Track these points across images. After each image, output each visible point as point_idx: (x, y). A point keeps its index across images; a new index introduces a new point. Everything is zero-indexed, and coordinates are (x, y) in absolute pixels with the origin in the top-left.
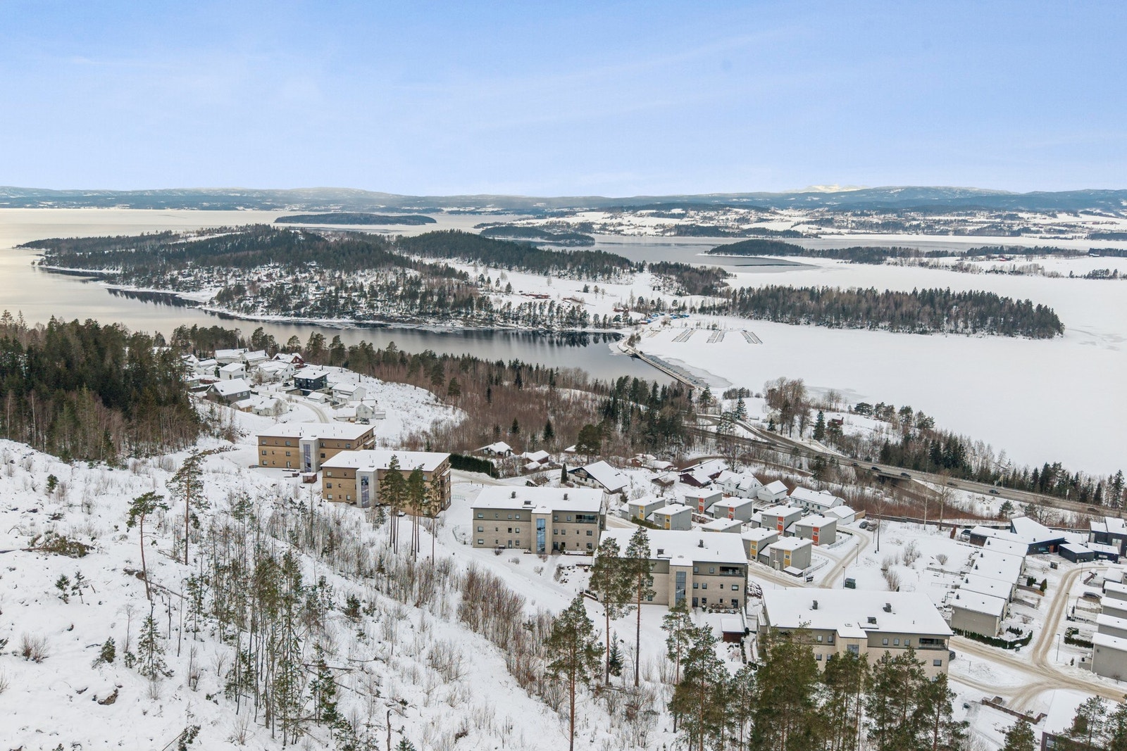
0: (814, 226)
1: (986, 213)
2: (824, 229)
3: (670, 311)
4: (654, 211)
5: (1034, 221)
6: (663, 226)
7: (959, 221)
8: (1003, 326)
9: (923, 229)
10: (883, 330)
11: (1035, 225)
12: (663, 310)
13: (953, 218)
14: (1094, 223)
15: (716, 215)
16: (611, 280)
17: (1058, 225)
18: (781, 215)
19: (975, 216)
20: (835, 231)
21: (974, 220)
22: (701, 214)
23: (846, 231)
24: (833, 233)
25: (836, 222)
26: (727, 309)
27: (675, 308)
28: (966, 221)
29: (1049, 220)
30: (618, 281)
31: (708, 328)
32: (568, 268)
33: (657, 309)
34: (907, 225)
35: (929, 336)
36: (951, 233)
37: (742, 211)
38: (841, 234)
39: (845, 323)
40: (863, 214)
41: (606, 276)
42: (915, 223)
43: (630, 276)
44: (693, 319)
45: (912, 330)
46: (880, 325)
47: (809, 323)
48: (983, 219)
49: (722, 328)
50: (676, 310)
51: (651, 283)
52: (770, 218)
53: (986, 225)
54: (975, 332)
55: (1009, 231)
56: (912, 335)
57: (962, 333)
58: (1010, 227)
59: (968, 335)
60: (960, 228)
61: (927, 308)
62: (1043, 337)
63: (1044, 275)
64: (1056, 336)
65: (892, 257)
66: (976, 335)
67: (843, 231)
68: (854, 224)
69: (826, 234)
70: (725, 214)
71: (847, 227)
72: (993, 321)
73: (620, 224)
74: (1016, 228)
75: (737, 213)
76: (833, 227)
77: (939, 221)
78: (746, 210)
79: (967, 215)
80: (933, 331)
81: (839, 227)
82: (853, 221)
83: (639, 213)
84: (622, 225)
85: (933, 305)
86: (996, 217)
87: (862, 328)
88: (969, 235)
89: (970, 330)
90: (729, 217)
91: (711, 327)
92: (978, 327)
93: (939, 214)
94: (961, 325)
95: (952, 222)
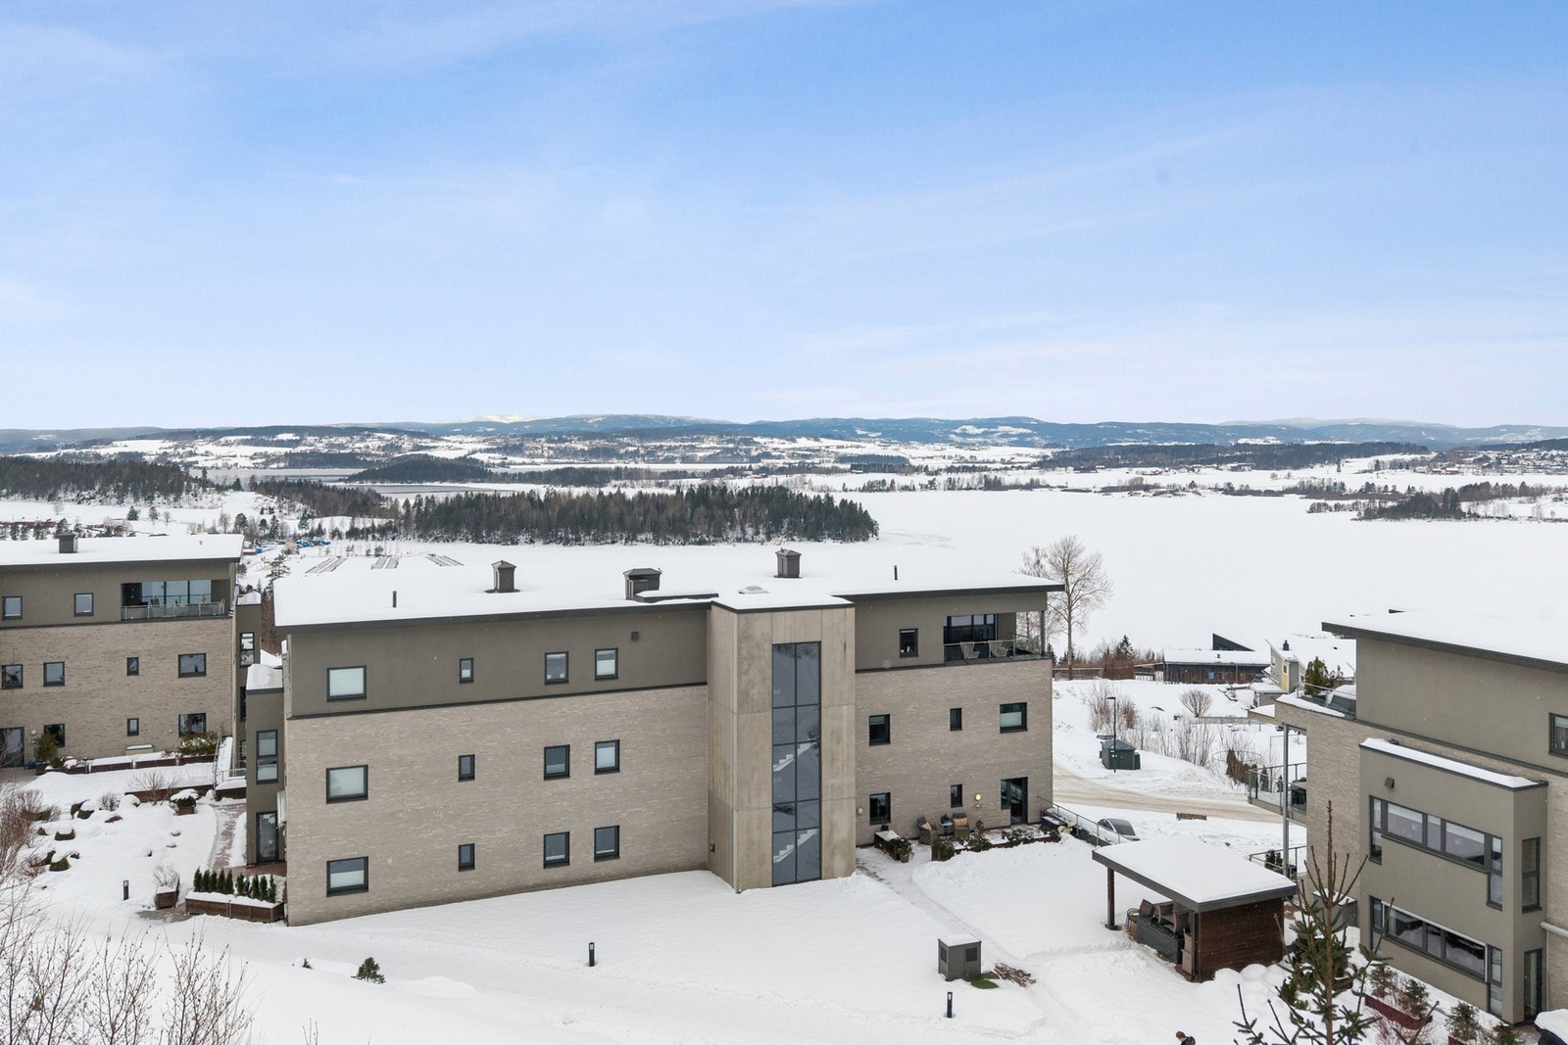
0: (497, 455)
1: (716, 438)
2: (510, 459)
3: (296, 537)
4: (249, 437)
5: (771, 446)
6: (266, 455)
7: (685, 447)
8: (806, 529)
9: (643, 456)
10: (644, 544)
11: (775, 449)
12: (283, 537)
13: (678, 444)
14: (838, 447)
15: (348, 442)
16: (182, 502)
17: (800, 449)
18: (447, 441)
19: (703, 442)
20: (527, 460)
21: (703, 446)
22: (325, 441)
23: (543, 460)
24: (524, 464)
25: (527, 449)
26: (395, 530)
27: (303, 531)
28: (694, 447)
29: (788, 445)
30: (195, 503)
31: (368, 555)
32: (97, 488)
33: (271, 537)
34: (622, 451)
35: (711, 547)
36: (677, 461)
37: (388, 436)
38: (536, 464)
39: (588, 538)
40: (562, 440)
41: (172, 498)
42: (631, 449)
43: (216, 496)
44: (339, 547)
45: (686, 541)
46: (639, 537)
47: (532, 542)
48: (712, 445)
49: (393, 553)
50: (306, 535)
51: (256, 504)
52: (431, 445)
53: (718, 451)
54: (769, 539)
55: (746, 457)
56: (687, 547)
57: (753, 541)
58: (748, 451)
59: (762, 542)
60: (688, 454)
61: (702, 509)
62: (857, 540)
63: (812, 490)
64: (871, 538)
65: (617, 479)
66: (773, 541)
67: (537, 460)
68: (551, 452)
69: (515, 464)
70: (362, 440)
71: (542, 456)
72: (790, 523)
73: (192, 454)
74: (754, 453)
75: (380, 439)
76: (523, 456)
77: (661, 446)
78: (394, 436)
79: (693, 440)
80: (714, 541)
81: (531, 456)
82: (549, 448)
83: (223, 440)
84: (196, 454)
85: (709, 506)
86: (729, 442)
87: (613, 542)
88: (700, 462)
89: (762, 536)
90: (370, 444)
91: (373, 553)
92: (773, 532)
93: (659, 439)
94: (750, 531)
95: (676, 447)
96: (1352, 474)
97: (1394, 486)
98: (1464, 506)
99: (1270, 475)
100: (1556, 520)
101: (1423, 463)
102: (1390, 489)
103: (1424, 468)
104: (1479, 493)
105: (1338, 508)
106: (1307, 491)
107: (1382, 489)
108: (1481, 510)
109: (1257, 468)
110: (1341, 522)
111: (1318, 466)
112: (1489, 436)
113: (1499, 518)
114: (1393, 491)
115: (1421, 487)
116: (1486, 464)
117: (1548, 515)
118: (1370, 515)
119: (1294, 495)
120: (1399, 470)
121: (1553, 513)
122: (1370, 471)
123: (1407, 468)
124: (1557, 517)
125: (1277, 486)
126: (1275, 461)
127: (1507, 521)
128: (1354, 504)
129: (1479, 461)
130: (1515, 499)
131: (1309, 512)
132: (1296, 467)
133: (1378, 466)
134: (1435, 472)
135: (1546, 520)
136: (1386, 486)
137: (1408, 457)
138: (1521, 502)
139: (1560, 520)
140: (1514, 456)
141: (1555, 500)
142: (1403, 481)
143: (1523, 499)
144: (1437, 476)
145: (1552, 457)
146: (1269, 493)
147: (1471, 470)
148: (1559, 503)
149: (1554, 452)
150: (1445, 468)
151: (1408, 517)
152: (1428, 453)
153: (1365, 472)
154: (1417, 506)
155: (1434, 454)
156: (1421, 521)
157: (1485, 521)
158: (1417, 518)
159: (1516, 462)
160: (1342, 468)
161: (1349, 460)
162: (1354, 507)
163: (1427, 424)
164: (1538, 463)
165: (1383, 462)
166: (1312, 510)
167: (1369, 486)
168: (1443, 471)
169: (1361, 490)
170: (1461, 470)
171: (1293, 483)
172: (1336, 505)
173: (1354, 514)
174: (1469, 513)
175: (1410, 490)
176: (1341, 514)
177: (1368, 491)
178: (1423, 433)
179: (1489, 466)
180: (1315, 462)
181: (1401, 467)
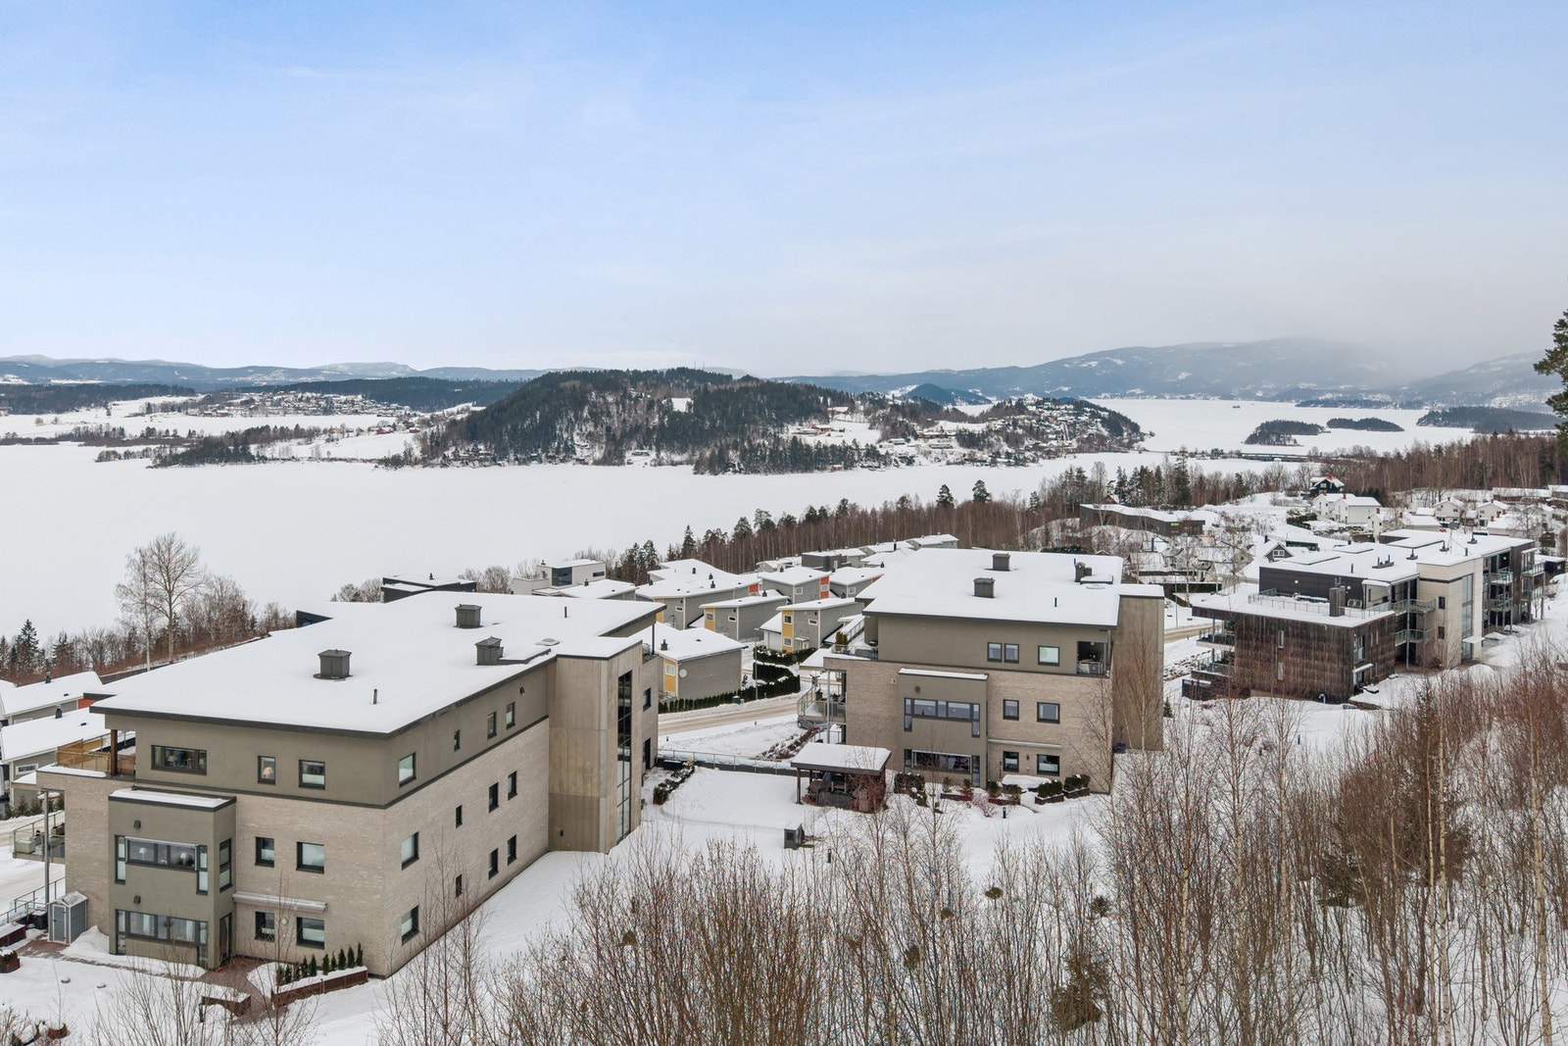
96: (125, 416)
97: (175, 431)
98: (253, 449)
99: (34, 420)
100: (332, 460)
101: (194, 405)
102: (171, 433)
103: (196, 411)
104: (263, 435)
105: (128, 455)
106: (87, 438)
107: (164, 434)
108: (268, 452)
109: (15, 412)
110: (136, 471)
111: (83, 409)
112: (238, 376)
113: (284, 460)
114: (174, 435)
115: (202, 431)
116: (252, 406)
117: (325, 455)
118: (165, 462)
119: (69, 443)
120: (170, 413)
121: (329, 453)
122: (142, 415)
123: (179, 411)
124: (332, 456)
125: (49, 431)
126: (35, 405)
127: (290, 462)
128: (144, 451)
129: (246, 403)
130: (294, 441)
131: (97, 461)
132: (59, 411)
133: (149, 409)
134: (206, 415)
135: (323, 460)
136: (167, 431)
137: (180, 400)
138: (299, 444)
139: (335, 459)
140: (275, 398)
141: (328, 441)
142: (181, 424)
143: (300, 440)
144: (208, 418)
145: (308, 399)
146: (40, 441)
147: (239, 412)
148: (331, 444)
149: (308, 394)
150: (215, 411)
151: (203, 462)
152: (194, 395)
153: (136, 415)
154: (206, 451)
155: (201, 397)
156: (214, 466)
157: (273, 462)
158: (211, 463)
159: (278, 404)
160: (112, 412)
161: (116, 402)
162: (144, 454)
163: (178, 364)
164: (297, 404)
165: (154, 405)
166: (101, 459)
167: (150, 431)
168: (214, 414)
169: (142, 435)
170: (231, 412)
171: (68, 429)
172: (125, 453)
173: (149, 462)
174: (258, 456)
175: (191, 434)
176: (131, 461)
177: (149, 436)
178: (176, 373)
179: (256, 408)
180: (80, 405)
181: (173, 410)
